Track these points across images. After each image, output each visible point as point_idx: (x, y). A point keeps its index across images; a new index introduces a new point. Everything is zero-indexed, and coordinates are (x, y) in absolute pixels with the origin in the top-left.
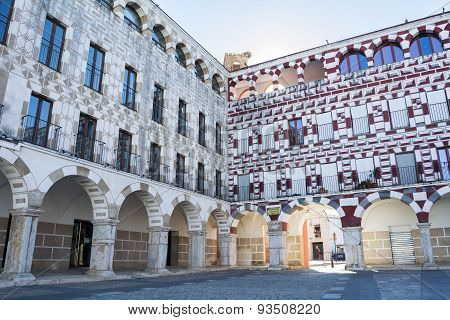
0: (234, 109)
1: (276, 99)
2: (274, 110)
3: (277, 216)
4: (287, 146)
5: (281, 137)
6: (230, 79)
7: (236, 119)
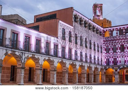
0: (105, 40)
1: (117, 38)
2: (117, 41)
3: (117, 70)
4: (120, 52)
5: (118, 49)
6: (103, 30)
7: (105, 42)
